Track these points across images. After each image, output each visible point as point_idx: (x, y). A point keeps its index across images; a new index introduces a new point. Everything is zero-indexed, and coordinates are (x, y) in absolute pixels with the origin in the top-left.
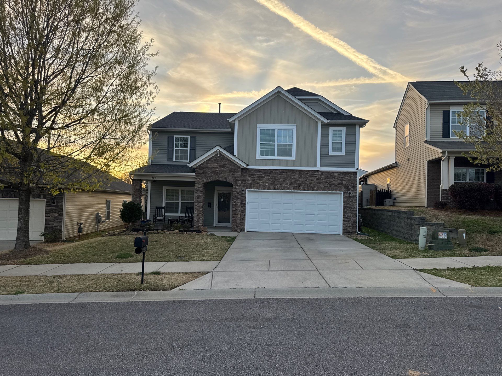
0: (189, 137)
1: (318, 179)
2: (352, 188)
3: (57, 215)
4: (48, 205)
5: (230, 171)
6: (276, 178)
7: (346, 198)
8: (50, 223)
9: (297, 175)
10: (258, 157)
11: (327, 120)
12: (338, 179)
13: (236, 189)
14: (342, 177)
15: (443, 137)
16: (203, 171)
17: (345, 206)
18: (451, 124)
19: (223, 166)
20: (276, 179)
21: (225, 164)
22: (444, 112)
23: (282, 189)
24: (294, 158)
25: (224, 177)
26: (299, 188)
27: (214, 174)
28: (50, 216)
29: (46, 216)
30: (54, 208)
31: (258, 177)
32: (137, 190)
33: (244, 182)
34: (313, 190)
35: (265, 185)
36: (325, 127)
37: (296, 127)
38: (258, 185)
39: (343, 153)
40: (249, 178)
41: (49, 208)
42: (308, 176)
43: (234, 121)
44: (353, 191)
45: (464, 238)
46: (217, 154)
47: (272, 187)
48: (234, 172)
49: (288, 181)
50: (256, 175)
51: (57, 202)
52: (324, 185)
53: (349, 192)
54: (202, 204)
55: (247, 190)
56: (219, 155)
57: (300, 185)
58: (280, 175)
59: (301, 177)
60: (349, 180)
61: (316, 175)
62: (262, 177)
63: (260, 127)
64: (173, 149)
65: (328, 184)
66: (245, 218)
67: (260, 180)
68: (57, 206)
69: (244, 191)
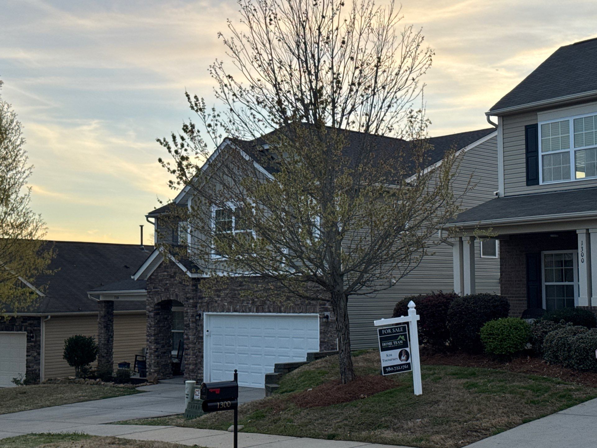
3: (35, 354)
4: (29, 341)
5: (180, 283)
7: (323, 325)
8: (31, 364)
9: (260, 285)
10: (214, 257)
12: (311, 290)
13: (187, 312)
14: (316, 287)
15: (528, 185)
16: (153, 285)
18: (540, 154)
19: (174, 276)
20: (235, 294)
21: (175, 273)
22: (527, 128)
23: (243, 312)
25: (175, 294)
26: (263, 308)
27: (165, 289)
28: (30, 356)
29: (27, 356)
30: (33, 344)
31: (216, 291)
33: (200, 301)
34: (281, 312)
35: (224, 305)
38: (216, 305)
40: (206, 294)
41: (29, 344)
42: (272, 287)
47: (232, 309)
49: (249, 297)
50: (214, 288)
51: (36, 335)
53: (326, 314)
55: (205, 313)
57: (264, 303)
59: (264, 289)
62: (220, 291)
67: (218, 296)
68: (35, 342)
69: (200, 315)
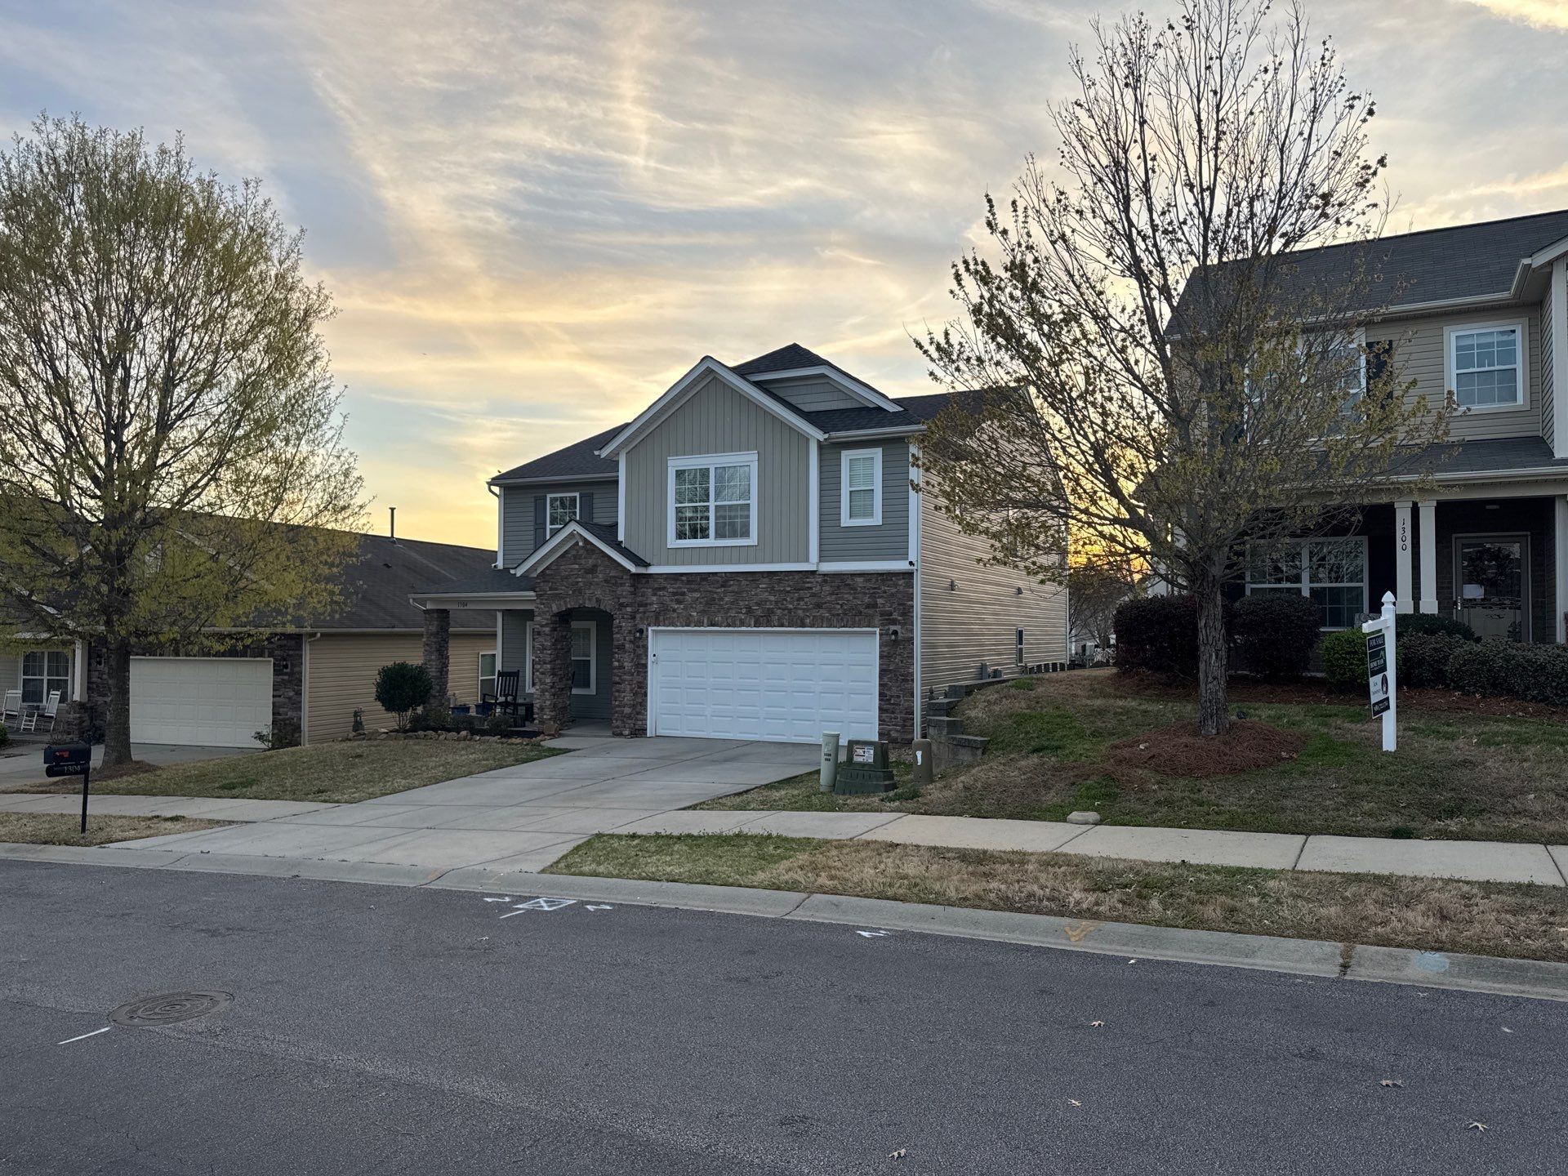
0: (577, 495)
1: (814, 595)
2: (900, 618)
3: (291, 694)
4: (277, 672)
5: (606, 581)
6: (715, 596)
7: (886, 646)
8: (281, 710)
9: (764, 586)
10: (672, 542)
11: (821, 433)
12: (865, 594)
13: (621, 627)
14: (875, 588)
16: (552, 584)
17: (884, 667)
19: (592, 570)
20: (714, 599)
21: (595, 566)
23: (729, 626)
24: (753, 540)
25: (594, 599)
26: (768, 621)
27: (574, 591)
30: (286, 677)
31: (674, 594)
33: (641, 609)
34: (803, 626)
35: (691, 615)
36: (830, 451)
37: (756, 457)
38: (675, 615)
39: (877, 520)
40: (655, 598)
41: (279, 678)
42: (789, 589)
43: (616, 452)
44: (903, 625)
45: (919, 764)
46: (577, 543)
47: (706, 621)
48: (615, 584)
49: (741, 603)
50: (671, 590)
51: (292, 665)
52: (830, 610)
53: (893, 628)
54: (549, 666)
55: (650, 629)
56: (581, 544)
57: (771, 612)
58: (723, 586)
59: (772, 591)
60: (893, 595)
61: (809, 585)
62: (683, 594)
63: (675, 464)
64: (545, 529)
65: (839, 607)
66: (645, 701)
67: (679, 602)
68: (291, 674)
69: (641, 631)
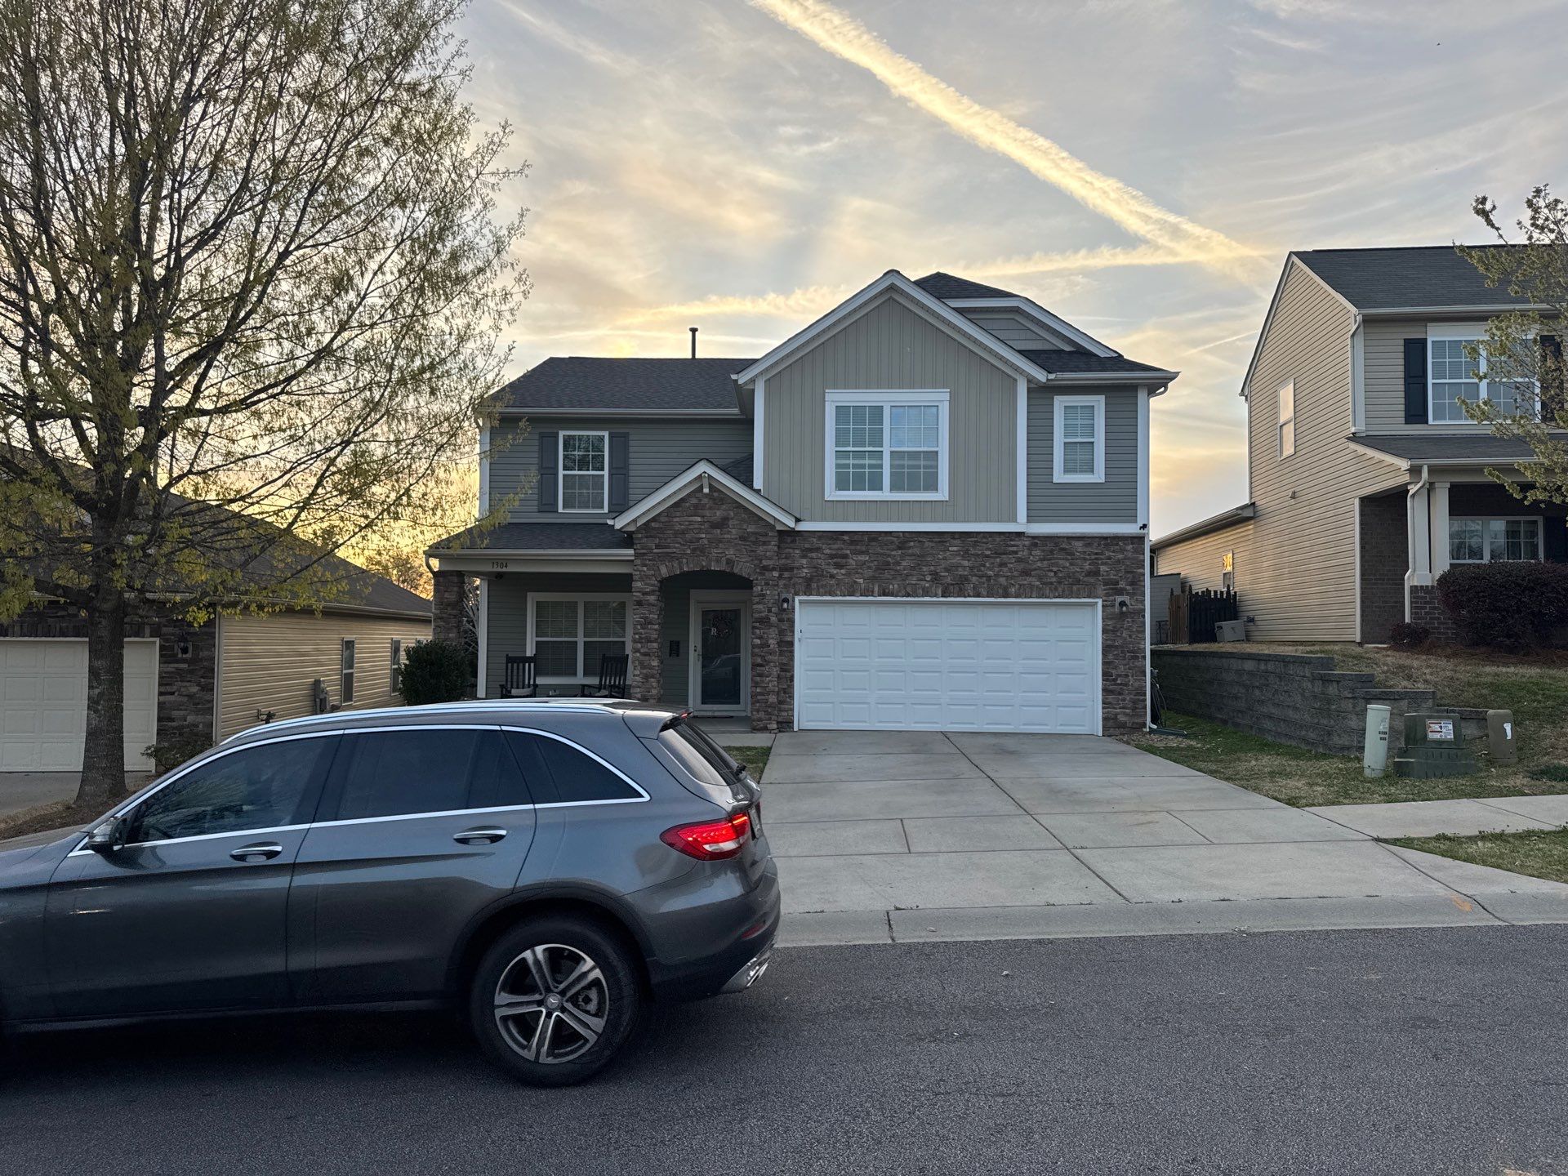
0: (606, 434)
1: (1019, 560)
2: (1128, 587)
3: (194, 689)
4: (166, 656)
5: (742, 538)
6: (890, 559)
7: (1111, 619)
8: (175, 713)
9: (955, 549)
10: (831, 493)
11: (1045, 373)
12: (1085, 559)
13: (764, 595)
14: (1096, 554)
15: (1407, 422)
16: (657, 541)
17: (1109, 642)
18: (1430, 381)
19: (722, 524)
20: (888, 564)
21: (726, 519)
22: (1407, 342)
23: (908, 595)
24: (942, 494)
25: (724, 560)
26: (961, 589)
27: (694, 550)
28: (173, 693)
29: (161, 694)
30: (185, 666)
31: (832, 556)
32: (449, 605)
33: (786, 574)
34: (1006, 595)
35: (855, 582)
36: (1041, 394)
37: (947, 397)
38: (833, 582)
39: (1099, 476)
40: (804, 561)
41: (172, 667)
42: (988, 553)
43: (753, 381)
44: (1132, 595)
45: (1509, 737)
46: (701, 488)
47: (876, 589)
48: (754, 543)
49: (925, 569)
50: (828, 551)
51: (195, 647)
52: (1040, 578)
53: (1119, 599)
54: (655, 645)
55: (797, 599)
56: (706, 490)
57: (966, 579)
58: (900, 548)
59: (966, 554)
60: (1119, 561)
61: (1015, 549)
62: (845, 556)
63: (835, 398)
64: (556, 474)
65: (1052, 574)
66: (791, 687)
67: (839, 566)
69: (787, 601)
